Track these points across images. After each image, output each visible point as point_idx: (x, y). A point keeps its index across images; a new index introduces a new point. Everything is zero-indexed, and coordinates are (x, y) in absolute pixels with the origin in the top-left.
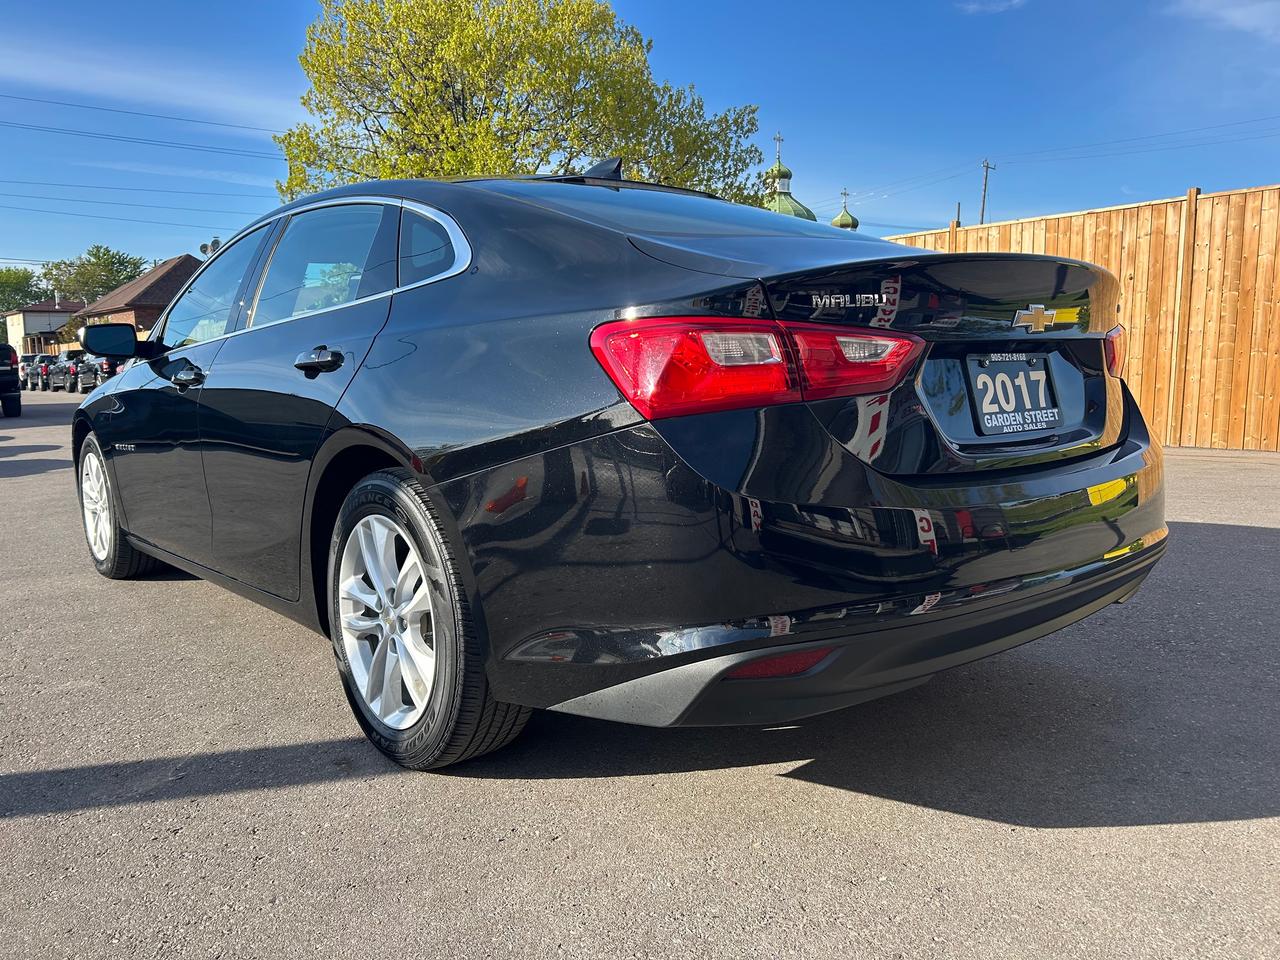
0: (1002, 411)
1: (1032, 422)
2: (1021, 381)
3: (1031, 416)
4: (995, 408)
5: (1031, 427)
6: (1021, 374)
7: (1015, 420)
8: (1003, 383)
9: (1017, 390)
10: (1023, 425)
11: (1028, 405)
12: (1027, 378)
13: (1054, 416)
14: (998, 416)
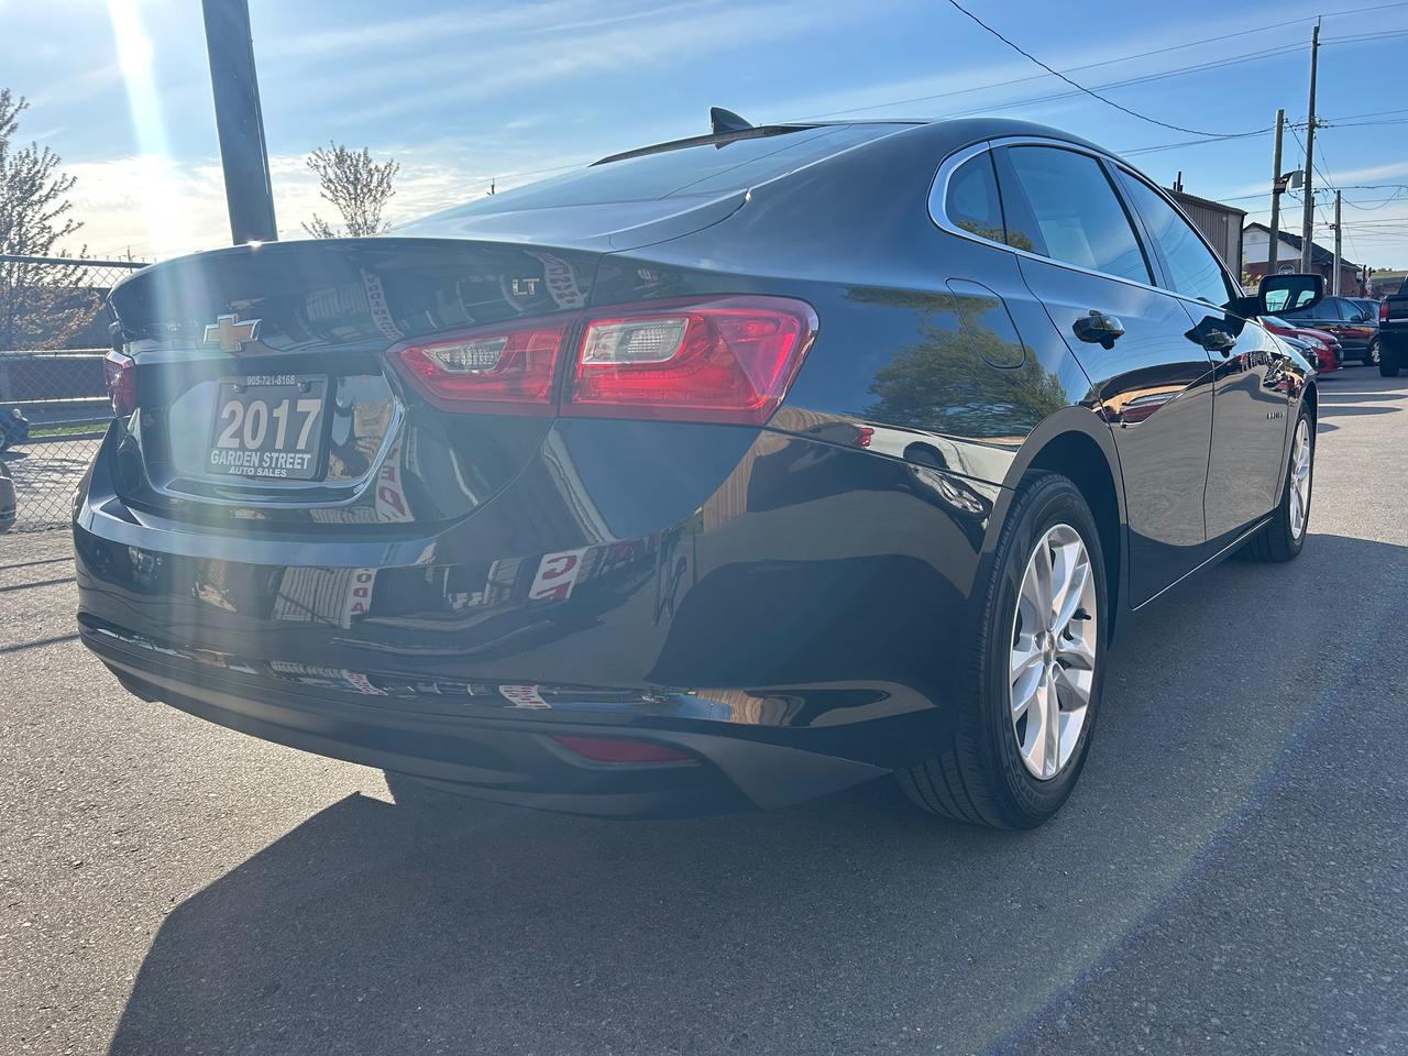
0: (243, 448)
1: (269, 468)
2: (282, 413)
3: (271, 458)
4: (235, 443)
5: (266, 473)
6: (286, 403)
7: (249, 461)
8: (258, 413)
9: (273, 423)
10: (256, 469)
11: (279, 445)
12: (293, 406)
13: (302, 465)
14: (230, 452)
